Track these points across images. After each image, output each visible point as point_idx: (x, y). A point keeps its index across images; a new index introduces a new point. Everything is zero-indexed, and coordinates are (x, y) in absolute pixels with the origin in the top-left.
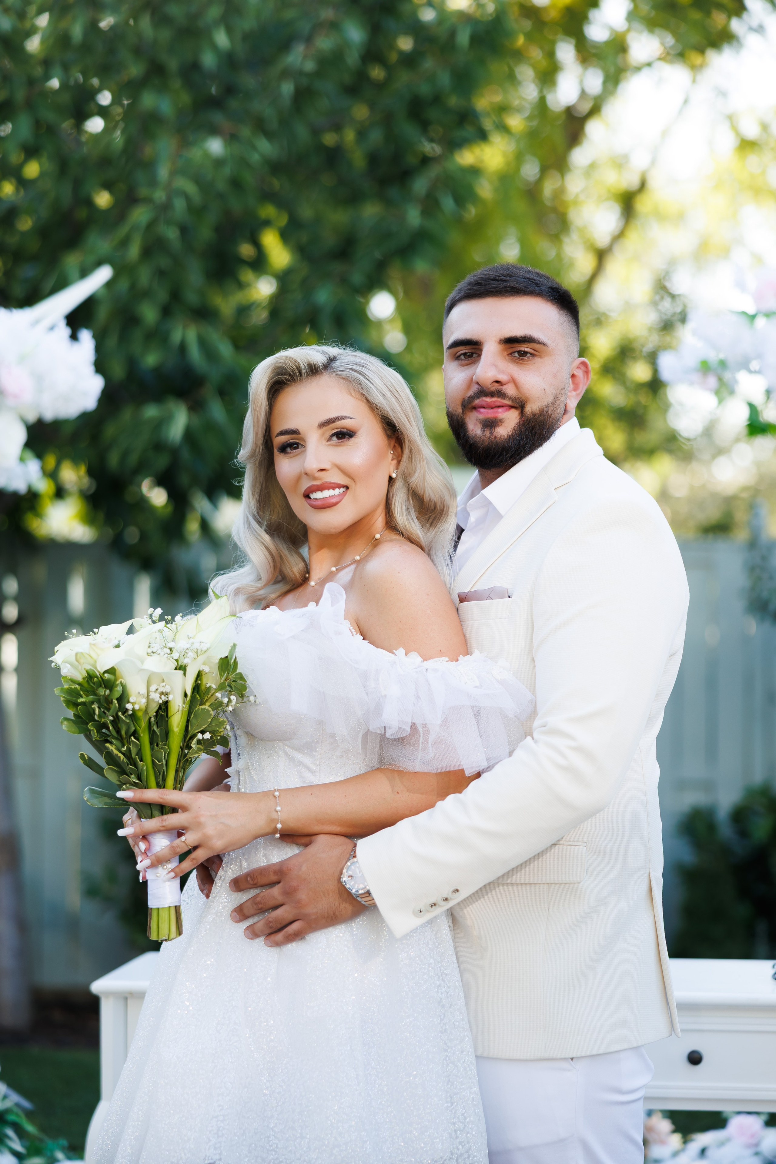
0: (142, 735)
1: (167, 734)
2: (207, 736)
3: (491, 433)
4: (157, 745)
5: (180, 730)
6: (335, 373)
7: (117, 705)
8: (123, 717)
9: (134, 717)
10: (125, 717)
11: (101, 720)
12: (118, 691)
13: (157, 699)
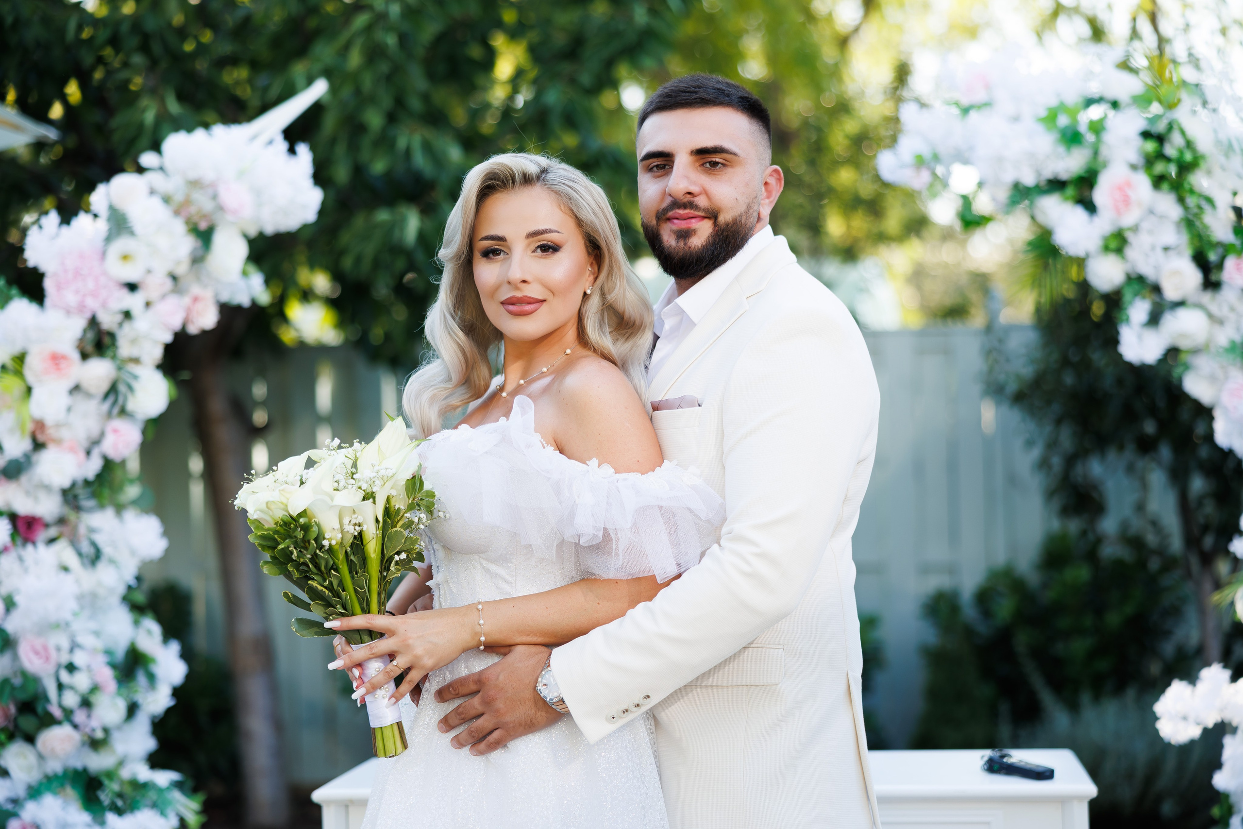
0: (341, 567)
1: (364, 560)
2: (403, 556)
3: (685, 244)
4: (357, 573)
5: (377, 556)
6: (547, 186)
7: (315, 545)
8: (321, 554)
9: (331, 550)
10: (322, 552)
11: (300, 560)
12: (314, 531)
13: (352, 531)
